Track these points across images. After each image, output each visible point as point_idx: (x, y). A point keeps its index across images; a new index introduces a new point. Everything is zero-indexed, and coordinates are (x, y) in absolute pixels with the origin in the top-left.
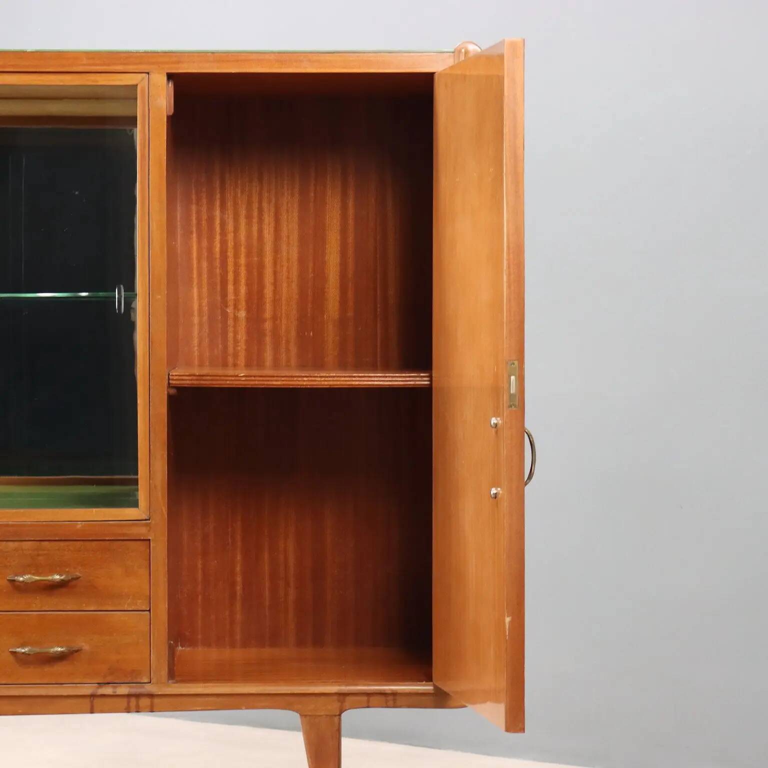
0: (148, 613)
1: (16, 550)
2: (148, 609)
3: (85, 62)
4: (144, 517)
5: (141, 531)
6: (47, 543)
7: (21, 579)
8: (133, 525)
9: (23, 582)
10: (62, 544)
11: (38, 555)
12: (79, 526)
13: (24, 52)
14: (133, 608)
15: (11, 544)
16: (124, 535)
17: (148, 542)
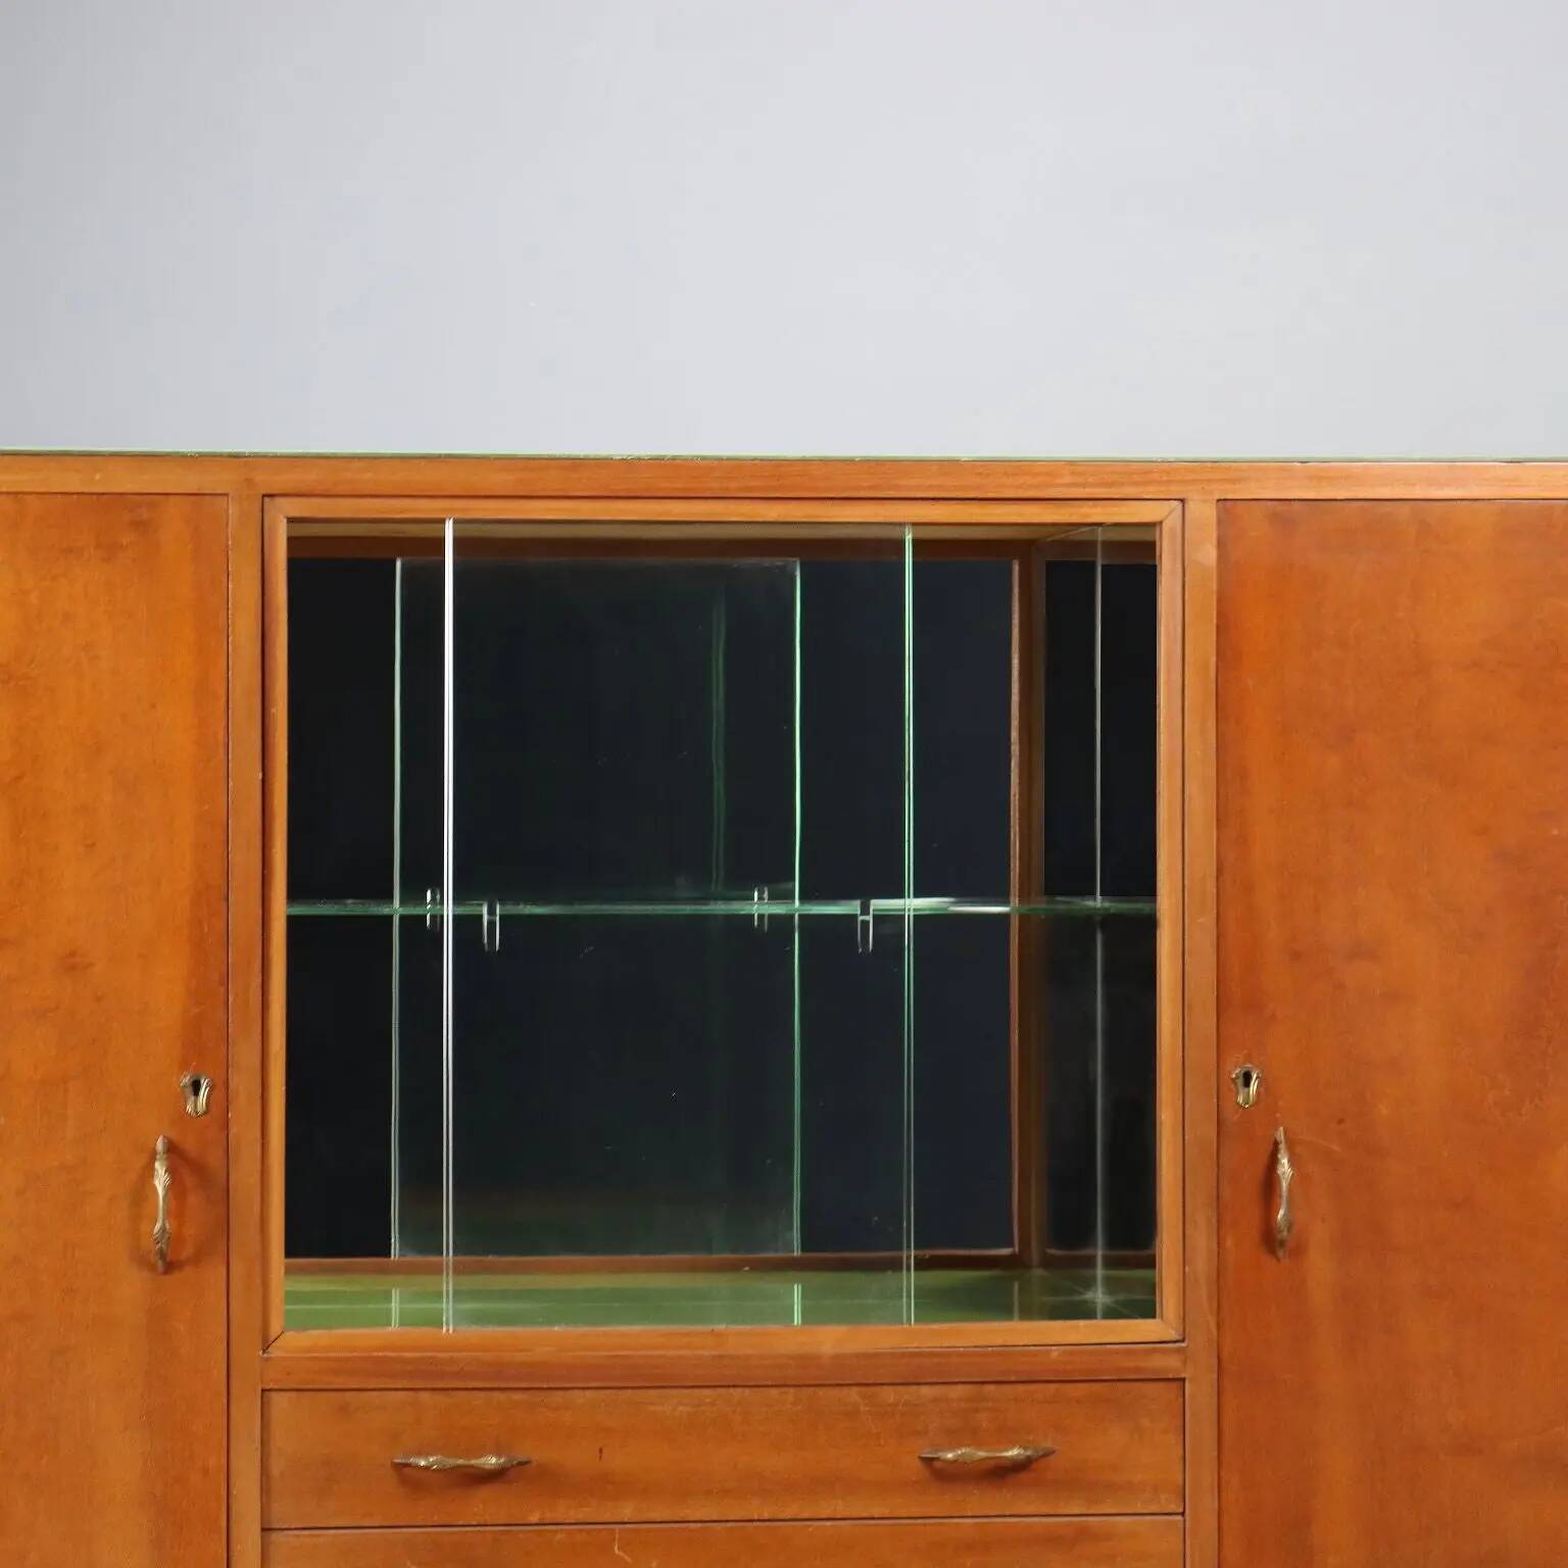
0: (1180, 1518)
1: (935, 1400)
2: (1181, 1510)
3: (1067, 480)
4: (1173, 1335)
5: (1169, 1363)
6: (992, 1387)
7: (950, 1456)
8: (1154, 1351)
9: (955, 1461)
10: (1021, 1388)
11: (977, 1411)
12: (1055, 1353)
13: (955, 462)
14: (1153, 1508)
15: (925, 1390)
16: (1138, 1370)
17: (1180, 1383)
